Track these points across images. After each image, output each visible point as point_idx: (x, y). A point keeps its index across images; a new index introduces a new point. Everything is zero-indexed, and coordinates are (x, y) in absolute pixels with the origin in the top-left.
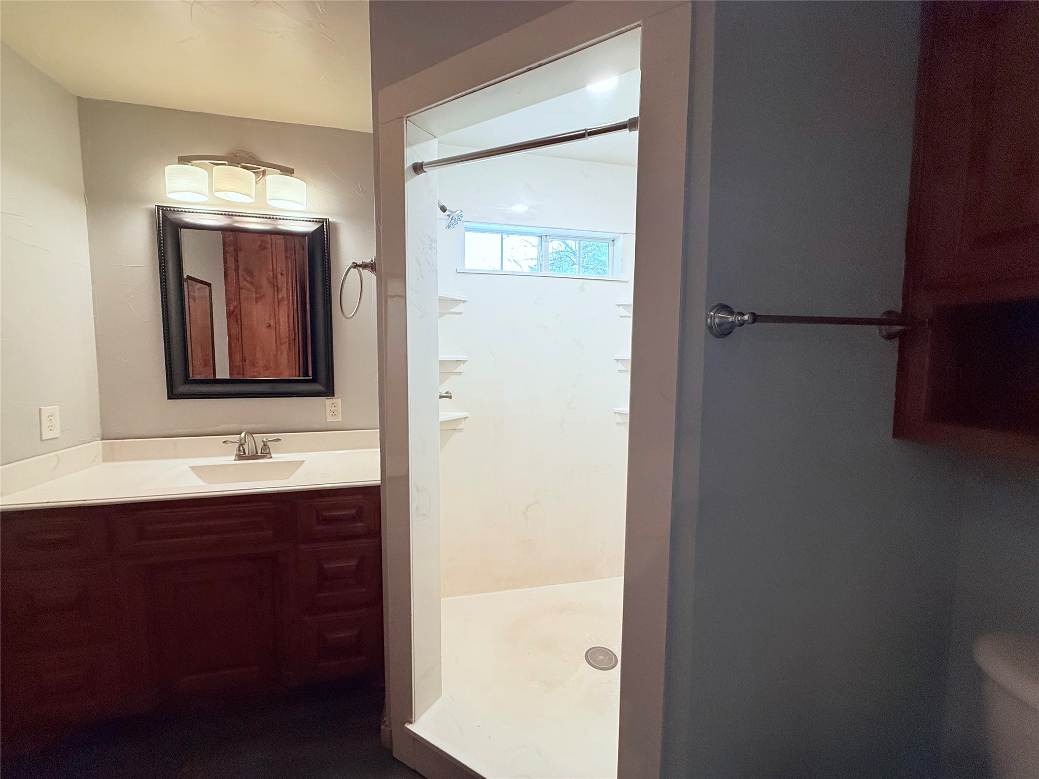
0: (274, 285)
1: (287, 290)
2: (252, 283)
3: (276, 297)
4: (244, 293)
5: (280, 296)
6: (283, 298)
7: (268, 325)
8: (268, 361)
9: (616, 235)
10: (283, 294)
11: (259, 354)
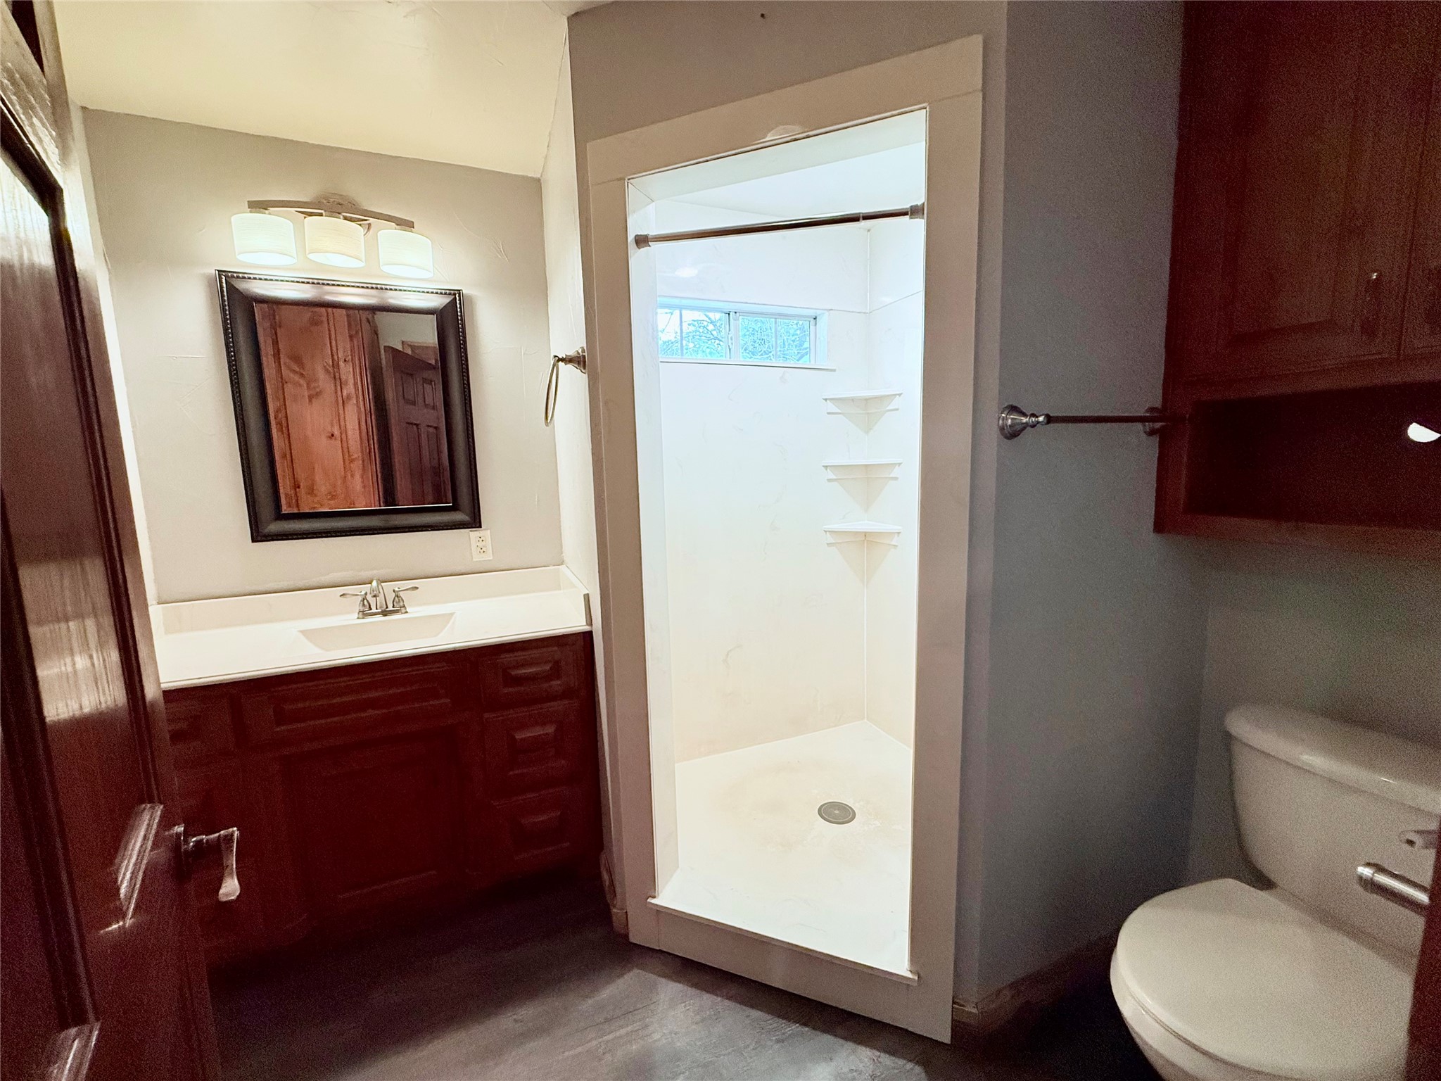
0: (335, 377)
1: (355, 384)
2: (302, 375)
3: (339, 393)
4: (289, 389)
5: (345, 393)
6: (349, 397)
7: (330, 435)
8: (335, 486)
9: (819, 312)
10: (349, 389)
11: (319, 477)
